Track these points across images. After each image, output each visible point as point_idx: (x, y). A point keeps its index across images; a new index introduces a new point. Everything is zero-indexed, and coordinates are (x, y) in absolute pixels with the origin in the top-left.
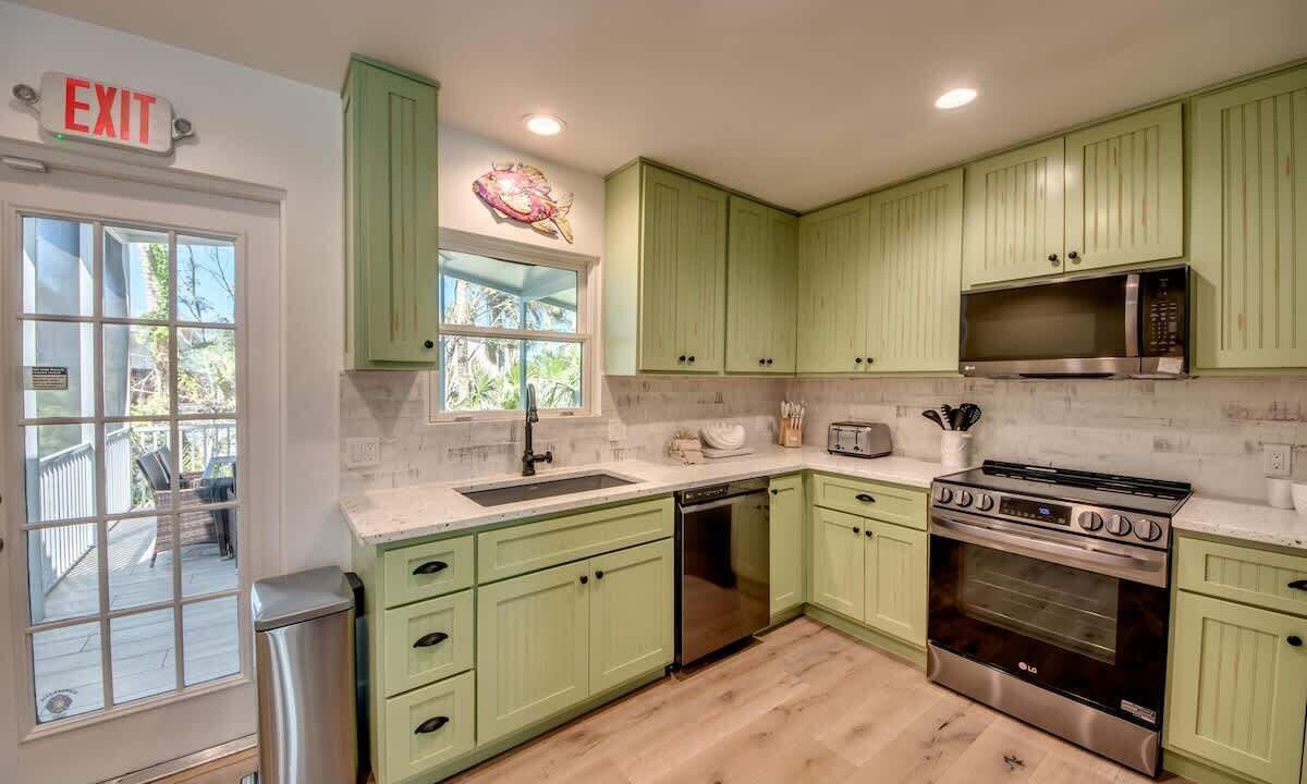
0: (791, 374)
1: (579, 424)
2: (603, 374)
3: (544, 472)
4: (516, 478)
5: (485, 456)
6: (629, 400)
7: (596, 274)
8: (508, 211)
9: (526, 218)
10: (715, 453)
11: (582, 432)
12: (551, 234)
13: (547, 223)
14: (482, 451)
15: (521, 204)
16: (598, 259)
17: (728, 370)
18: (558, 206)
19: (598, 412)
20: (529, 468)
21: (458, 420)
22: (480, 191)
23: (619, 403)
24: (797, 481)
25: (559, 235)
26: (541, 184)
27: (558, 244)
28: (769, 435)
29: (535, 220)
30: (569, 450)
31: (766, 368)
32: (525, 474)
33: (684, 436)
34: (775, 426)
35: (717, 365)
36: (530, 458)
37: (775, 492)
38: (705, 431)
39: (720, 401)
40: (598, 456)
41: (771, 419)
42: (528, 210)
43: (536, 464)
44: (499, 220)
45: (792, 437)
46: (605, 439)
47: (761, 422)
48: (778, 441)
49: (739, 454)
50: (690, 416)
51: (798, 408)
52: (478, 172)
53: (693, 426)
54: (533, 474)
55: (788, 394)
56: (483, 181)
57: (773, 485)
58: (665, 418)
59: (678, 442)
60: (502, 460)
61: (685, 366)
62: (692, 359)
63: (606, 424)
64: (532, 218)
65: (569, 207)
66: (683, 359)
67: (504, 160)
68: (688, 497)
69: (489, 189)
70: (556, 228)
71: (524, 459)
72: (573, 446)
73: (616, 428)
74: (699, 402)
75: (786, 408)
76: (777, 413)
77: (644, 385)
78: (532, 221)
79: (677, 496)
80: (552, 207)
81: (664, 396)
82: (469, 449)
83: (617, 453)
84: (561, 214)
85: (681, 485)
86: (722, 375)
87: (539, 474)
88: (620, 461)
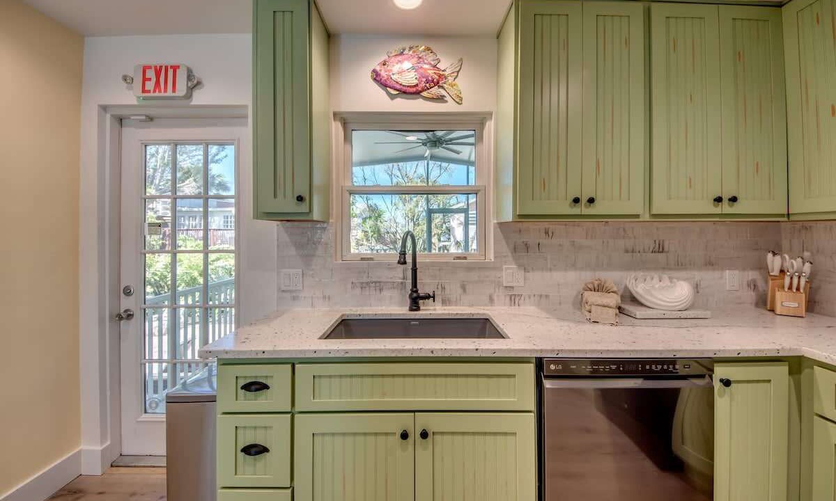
0: (782, 215)
1: (470, 268)
2: (495, 221)
3: (430, 310)
4: (397, 308)
5: (381, 290)
6: (527, 247)
7: (490, 126)
8: (398, 87)
9: (414, 89)
10: (639, 312)
11: (474, 276)
12: (440, 99)
13: (435, 91)
14: (379, 286)
15: (409, 79)
16: (491, 114)
17: (654, 211)
18: (446, 73)
19: (491, 256)
20: (415, 305)
21: (362, 259)
22: (377, 77)
23: (515, 250)
24: (783, 369)
25: (448, 98)
26: (430, 58)
28: (750, 296)
29: (423, 90)
30: (460, 291)
31: (726, 208)
32: (411, 310)
33: (600, 288)
34: (760, 283)
35: (635, 205)
36: (415, 295)
37: (727, 383)
38: (630, 287)
39: (660, 249)
40: (491, 300)
41: (752, 275)
42: (416, 82)
43: (421, 302)
44: (392, 97)
45: (786, 301)
46: (499, 284)
47: (732, 280)
48: (765, 303)
49: (681, 316)
50: (610, 266)
51: (797, 263)
53: (611, 277)
54: (418, 309)
55: (785, 244)
56: (378, 68)
57: (720, 372)
58: (574, 266)
59: (587, 294)
60: (396, 294)
61: (583, 209)
62: (591, 201)
63: (500, 269)
64: (420, 89)
65: (458, 72)
66: (576, 201)
67: (396, 47)
68: (552, 367)
69: (383, 73)
70: (443, 92)
71: (410, 295)
72: (464, 288)
73: (510, 273)
74: (627, 251)
75: (774, 263)
76: (763, 268)
77: (547, 233)
78: (421, 92)
79: (540, 364)
80: (440, 76)
81: (573, 244)
82: (367, 283)
83: (514, 299)
84: (450, 79)
86: (647, 217)
87: (423, 310)
88: (517, 307)
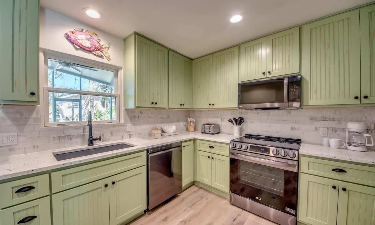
0: (191, 109)
1: (114, 126)
2: (124, 108)
3: (97, 144)
4: (86, 146)
5: (71, 139)
6: (135, 117)
7: (121, 73)
8: (81, 46)
9: (89, 49)
10: (165, 134)
11: (116, 129)
12: (101, 57)
13: (99, 53)
14: (70, 137)
15: (87, 44)
16: (121, 68)
17: (169, 107)
18: (104, 47)
19: (122, 121)
20: (91, 142)
21: (58, 125)
22: (68, 37)
23: (131, 119)
24: (192, 142)
25: (104, 57)
26: (96, 38)
27: (105, 61)
28: (185, 128)
29: (93, 51)
30: (110, 135)
31: (182, 107)
32: (89, 145)
33: (155, 129)
34: (187, 125)
35: (165, 106)
36: (91, 139)
37: (184, 146)
38: (163, 128)
39: (168, 118)
40: (122, 137)
41: (185, 123)
42: (90, 46)
43: (94, 141)
44: (77, 49)
45: (192, 128)
46: (125, 131)
47: (182, 124)
48: (187, 130)
49: (174, 134)
50: (157, 123)
51: (193, 119)
52: (68, 30)
53: (159, 126)
54: (93, 145)
55: (191, 115)
56: (69, 34)
57: (183, 144)
58: (148, 123)
59: (153, 131)
60: (79, 140)
61: (154, 106)
62: (156, 103)
63: (126, 126)
64: (92, 50)
65: (109, 48)
66: (153, 103)
67: (79, 27)
68: (151, 150)
69: (72, 37)
70: (103, 55)
71: (89, 140)
72: (112, 134)
73: (129, 127)
74: (161, 118)
75: (189, 120)
76: (187, 121)
77: (141, 112)
78: (92, 51)
79: (148, 151)
80: (101, 47)
81: (148, 116)
82: (63, 137)
83: (130, 136)
84: (105, 50)
85: (149, 147)
86: (167, 109)
87: (95, 145)
88: (131, 139)
